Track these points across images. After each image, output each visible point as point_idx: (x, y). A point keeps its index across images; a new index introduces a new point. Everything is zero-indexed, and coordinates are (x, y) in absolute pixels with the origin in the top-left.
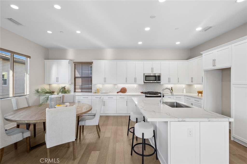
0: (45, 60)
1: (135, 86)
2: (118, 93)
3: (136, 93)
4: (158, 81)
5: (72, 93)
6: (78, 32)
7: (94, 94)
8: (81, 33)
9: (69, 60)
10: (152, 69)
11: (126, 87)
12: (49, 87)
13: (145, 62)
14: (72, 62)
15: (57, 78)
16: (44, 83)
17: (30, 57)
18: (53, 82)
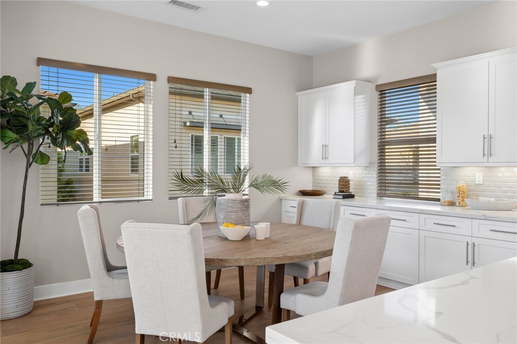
0: (298, 93)
5: (373, 200)
7: (447, 209)
9: (354, 82)
12: (314, 176)
14: (372, 87)
15: (325, 147)
16: (296, 164)
17: (248, 90)
18: (315, 157)
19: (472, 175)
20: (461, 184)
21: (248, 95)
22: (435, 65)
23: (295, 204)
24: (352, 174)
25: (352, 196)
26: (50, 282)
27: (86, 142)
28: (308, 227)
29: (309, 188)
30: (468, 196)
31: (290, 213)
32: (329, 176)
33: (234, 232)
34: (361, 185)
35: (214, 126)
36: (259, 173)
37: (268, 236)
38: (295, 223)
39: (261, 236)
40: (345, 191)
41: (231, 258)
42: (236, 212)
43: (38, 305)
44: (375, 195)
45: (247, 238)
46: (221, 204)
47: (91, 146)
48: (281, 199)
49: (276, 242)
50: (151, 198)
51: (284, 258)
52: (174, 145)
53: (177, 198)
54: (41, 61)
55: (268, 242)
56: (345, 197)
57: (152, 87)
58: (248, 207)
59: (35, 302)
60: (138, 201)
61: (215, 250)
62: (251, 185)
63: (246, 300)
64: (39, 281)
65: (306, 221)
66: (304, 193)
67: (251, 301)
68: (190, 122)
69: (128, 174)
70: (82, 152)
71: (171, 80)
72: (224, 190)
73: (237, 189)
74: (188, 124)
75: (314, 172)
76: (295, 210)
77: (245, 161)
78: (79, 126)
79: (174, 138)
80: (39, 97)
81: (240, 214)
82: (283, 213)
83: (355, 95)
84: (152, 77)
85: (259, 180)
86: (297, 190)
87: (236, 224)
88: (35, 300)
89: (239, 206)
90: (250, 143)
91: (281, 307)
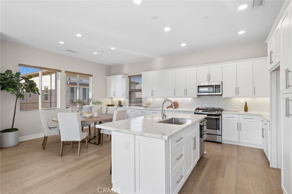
0: (107, 77)
1: (189, 100)
2: (168, 108)
3: (191, 109)
4: (215, 92)
5: (127, 107)
6: (113, 48)
7: (145, 108)
8: (115, 49)
9: (122, 75)
10: (209, 76)
11: (178, 102)
12: (112, 100)
13: (198, 68)
14: (127, 76)
15: (114, 92)
16: (106, 97)
17: (91, 76)
18: (112, 95)
19: (150, 100)
20: (148, 102)
21: (91, 77)
22: (141, 73)
23: (105, 108)
24: (122, 100)
25: (122, 106)
26: (24, 135)
27: (38, 91)
28: (109, 114)
29: (110, 104)
30: (149, 105)
31: (104, 111)
32: (116, 100)
33: (88, 115)
34: (125, 103)
35: (81, 84)
36: (95, 100)
37: (97, 116)
38: (105, 113)
39: (95, 116)
40: (120, 105)
41: (88, 121)
42: (88, 110)
43: (20, 143)
44: (128, 105)
45: (91, 117)
46: (84, 108)
47: (39, 92)
48: (102, 108)
49: (99, 117)
50: (59, 108)
51: (101, 120)
52: (67, 92)
53: (69, 108)
54: (20, 65)
55: (97, 117)
56: (120, 106)
57: (60, 74)
58: (92, 109)
59: (19, 142)
60: (55, 109)
61: (83, 119)
62: (92, 103)
63: (91, 135)
64: (20, 135)
65: (108, 113)
66: (109, 105)
67: (92, 135)
68: (70, 82)
69: (44, 101)
70: (37, 94)
71: (66, 72)
72: (85, 105)
73: (88, 104)
74: (69, 83)
75: (112, 99)
76: (105, 110)
77: (90, 97)
78: (36, 86)
79: (67, 89)
80: (22, 77)
81: (89, 111)
82: (102, 111)
83: (122, 78)
84: (60, 71)
85: (95, 102)
86: (107, 105)
87: (89, 113)
88: (19, 141)
89: (89, 108)
90: (92, 94)
91: (101, 133)
